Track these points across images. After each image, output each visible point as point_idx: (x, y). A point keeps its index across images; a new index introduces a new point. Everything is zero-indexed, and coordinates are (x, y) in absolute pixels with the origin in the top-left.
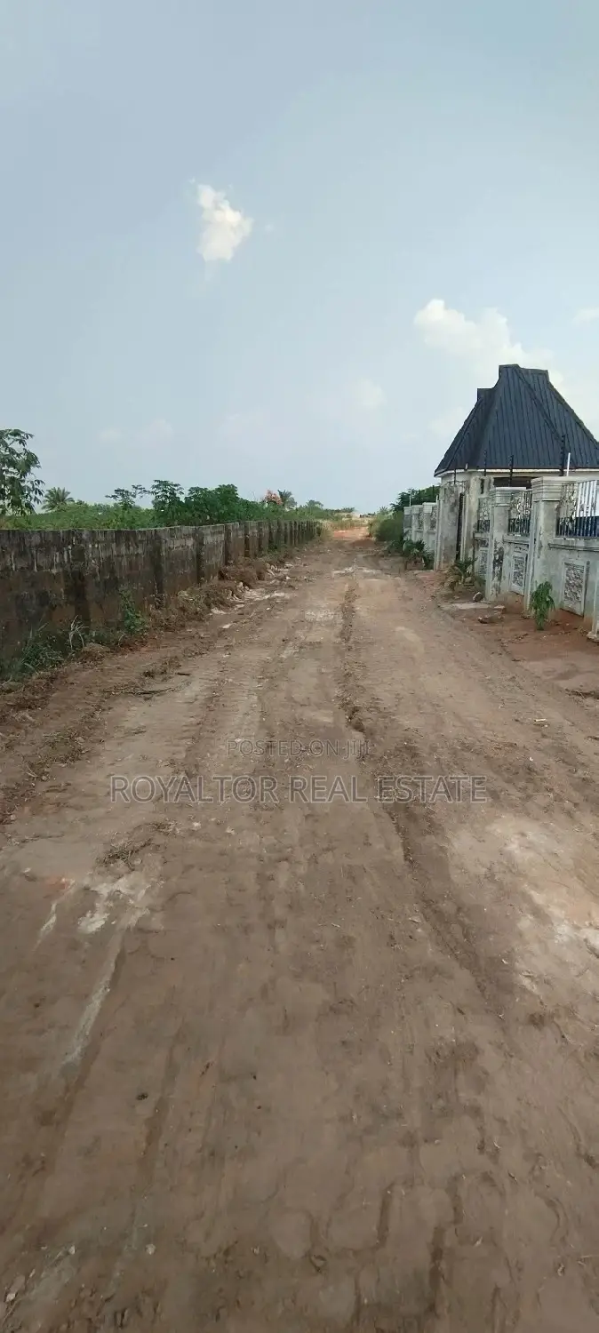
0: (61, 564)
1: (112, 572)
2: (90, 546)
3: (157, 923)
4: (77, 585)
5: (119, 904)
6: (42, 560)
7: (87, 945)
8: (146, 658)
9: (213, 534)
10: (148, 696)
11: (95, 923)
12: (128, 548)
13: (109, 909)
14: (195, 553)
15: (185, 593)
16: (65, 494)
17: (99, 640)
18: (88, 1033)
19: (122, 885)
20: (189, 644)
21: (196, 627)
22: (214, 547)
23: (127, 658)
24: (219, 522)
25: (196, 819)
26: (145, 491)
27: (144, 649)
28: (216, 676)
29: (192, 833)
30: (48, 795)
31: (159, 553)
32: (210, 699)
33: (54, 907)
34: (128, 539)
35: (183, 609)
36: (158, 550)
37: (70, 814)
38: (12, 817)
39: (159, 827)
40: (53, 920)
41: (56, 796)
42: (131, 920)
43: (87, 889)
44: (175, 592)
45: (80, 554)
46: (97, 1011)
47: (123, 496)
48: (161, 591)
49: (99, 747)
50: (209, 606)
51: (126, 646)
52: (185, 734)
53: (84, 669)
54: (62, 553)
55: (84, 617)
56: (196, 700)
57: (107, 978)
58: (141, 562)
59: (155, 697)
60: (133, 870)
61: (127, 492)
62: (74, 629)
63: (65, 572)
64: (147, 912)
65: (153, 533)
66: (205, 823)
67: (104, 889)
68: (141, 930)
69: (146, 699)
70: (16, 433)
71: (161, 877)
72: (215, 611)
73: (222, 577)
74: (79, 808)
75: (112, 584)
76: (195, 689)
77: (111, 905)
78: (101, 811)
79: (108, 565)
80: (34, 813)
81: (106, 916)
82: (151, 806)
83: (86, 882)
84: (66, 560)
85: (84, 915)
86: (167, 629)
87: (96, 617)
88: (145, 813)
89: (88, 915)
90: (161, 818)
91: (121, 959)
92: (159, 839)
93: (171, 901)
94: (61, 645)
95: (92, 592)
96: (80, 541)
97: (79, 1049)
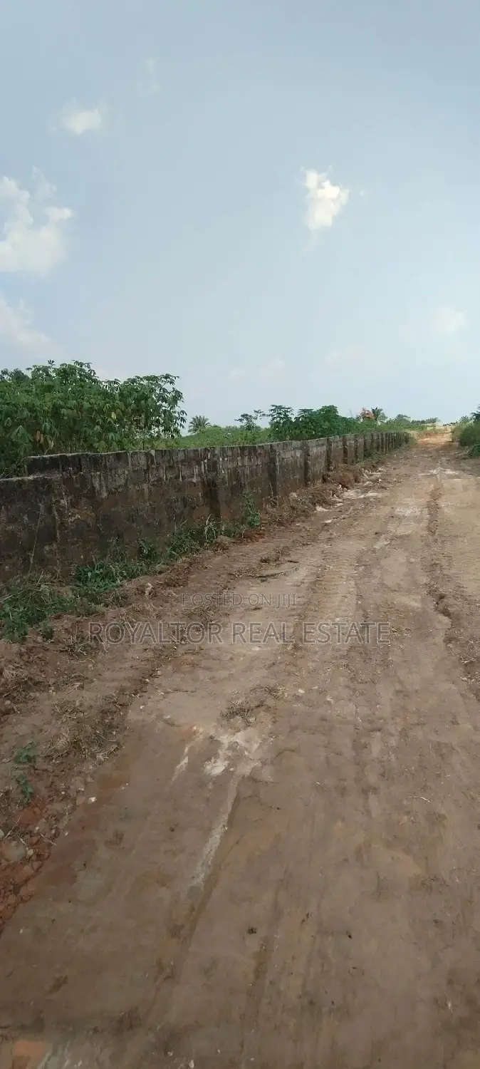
0: (200, 475)
1: (238, 480)
2: (221, 459)
3: (267, 774)
4: (210, 489)
5: (237, 755)
6: (186, 472)
7: (210, 786)
8: (262, 548)
9: (318, 446)
10: (264, 579)
11: (217, 768)
12: (250, 459)
13: (228, 758)
14: (303, 464)
15: (294, 495)
16: (205, 420)
17: (228, 533)
18: (210, 863)
19: (239, 738)
20: (296, 537)
21: (303, 522)
22: (317, 457)
23: (248, 547)
24: (322, 436)
25: (300, 687)
26: (264, 415)
27: (261, 540)
28: (319, 562)
29: (298, 698)
30: (186, 657)
31: (274, 463)
32: (314, 583)
33: (186, 750)
34: (250, 454)
35: (293, 508)
36: (273, 461)
37: (201, 674)
38: (159, 673)
39: (272, 691)
40: (186, 760)
41: (191, 658)
42: (246, 770)
43: (211, 737)
44: (287, 494)
45: (213, 467)
46: (217, 845)
47: (247, 419)
48: (275, 494)
49: (224, 619)
50: (314, 505)
51: (248, 538)
52: (293, 613)
53: (215, 555)
54: (200, 465)
55: (216, 515)
56: (303, 583)
57: (226, 817)
58: (260, 472)
59: (269, 579)
60: (249, 726)
61: (251, 416)
62: (209, 524)
63: (203, 482)
64: (258, 764)
65: (269, 447)
66: (309, 691)
67: (225, 739)
68: (253, 779)
69: (262, 581)
70: (167, 377)
71: (271, 734)
72: (319, 509)
73: (324, 480)
74: (208, 669)
75: (237, 487)
76: (302, 574)
77: (230, 754)
78: (224, 674)
79: (235, 474)
80: (177, 670)
81: (227, 762)
82: (265, 672)
83: (212, 732)
84: (203, 470)
85: (209, 759)
86: (280, 524)
87: (224, 515)
88: (258, 677)
89: (213, 760)
90: (272, 682)
91: (237, 800)
92: (270, 702)
93: (278, 756)
94: (198, 536)
95: (222, 495)
96: (214, 455)
97: (202, 876)
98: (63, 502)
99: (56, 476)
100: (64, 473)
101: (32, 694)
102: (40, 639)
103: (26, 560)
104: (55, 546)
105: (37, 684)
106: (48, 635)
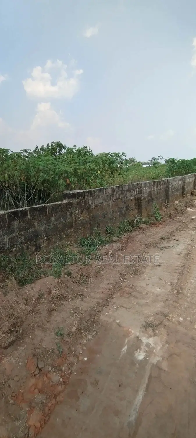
0: (134, 196)
1: (151, 196)
3: (165, 366)
4: (139, 202)
5: (150, 352)
6: (128, 195)
7: (137, 365)
8: (161, 231)
9: (190, 178)
10: (162, 248)
11: (140, 356)
12: (157, 187)
13: (146, 351)
14: (182, 186)
15: (177, 202)
17: (145, 223)
18: (137, 410)
19: (151, 341)
20: (177, 225)
21: (181, 216)
22: (190, 183)
23: (154, 230)
25: (180, 316)
27: (161, 226)
28: (189, 242)
29: (180, 323)
30: (126, 289)
31: (168, 188)
32: (187, 254)
33: (126, 341)
34: (157, 184)
35: (176, 209)
36: (168, 187)
37: (134, 301)
38: (114, 296)
39: (166, 316)
40: (126, 347)
41: (128, 289)
42: (154, 360)
43: (138, 337)
44: (173, 201)
45: (141, 192)
46: (141, 401)
48: (168, 202)
49: (143, 269)
50: (186, 207)
51: (154, 225)
52: (177, 271)
53: (139, 234)
54: (135, 192)
55: (140, 213)
56: (181, 253)
57: (145, 386)
58: (161, 192)
59: (164, 249)
60: (156, 335)
62: (137, 218)
63: (135, 199)
64: (160, 358)
65: (167, 181)
66: (185, 319)
67: (144, 340)
68: (157, 367)
69: (161, 250)
70: (123, 154)
71: (166, 342)
72: (189, 209)
73: (192, 194)
74: (136, 297)
75: (151, 200)
76: (181, 248)
77: (147, 349)
78: (143, 301)
79: (150, 194)
80: (122, 296)
81: (145, 354)
82: (162, 304)
83: (138, 334)
84: (136, 194)
85: (137, 350)
86: (170, 217)
87: (144, 213)
88: (159, 306)
89: (138, 351)
90: (166, 311)
91: (150, 377)
92: (166, 323)
93: (171, 356)
94: (132, 224)
95: (144, 204)
96: (141, 187)
97: (134, 416)
98: (77, 212)
99: (75, 201)
100: (78, 200)
101: (62, 302)
102: (66, 276)
103: (61, 236)
104: (72, 230)
105: (64, 297)
106: (69, 274)
